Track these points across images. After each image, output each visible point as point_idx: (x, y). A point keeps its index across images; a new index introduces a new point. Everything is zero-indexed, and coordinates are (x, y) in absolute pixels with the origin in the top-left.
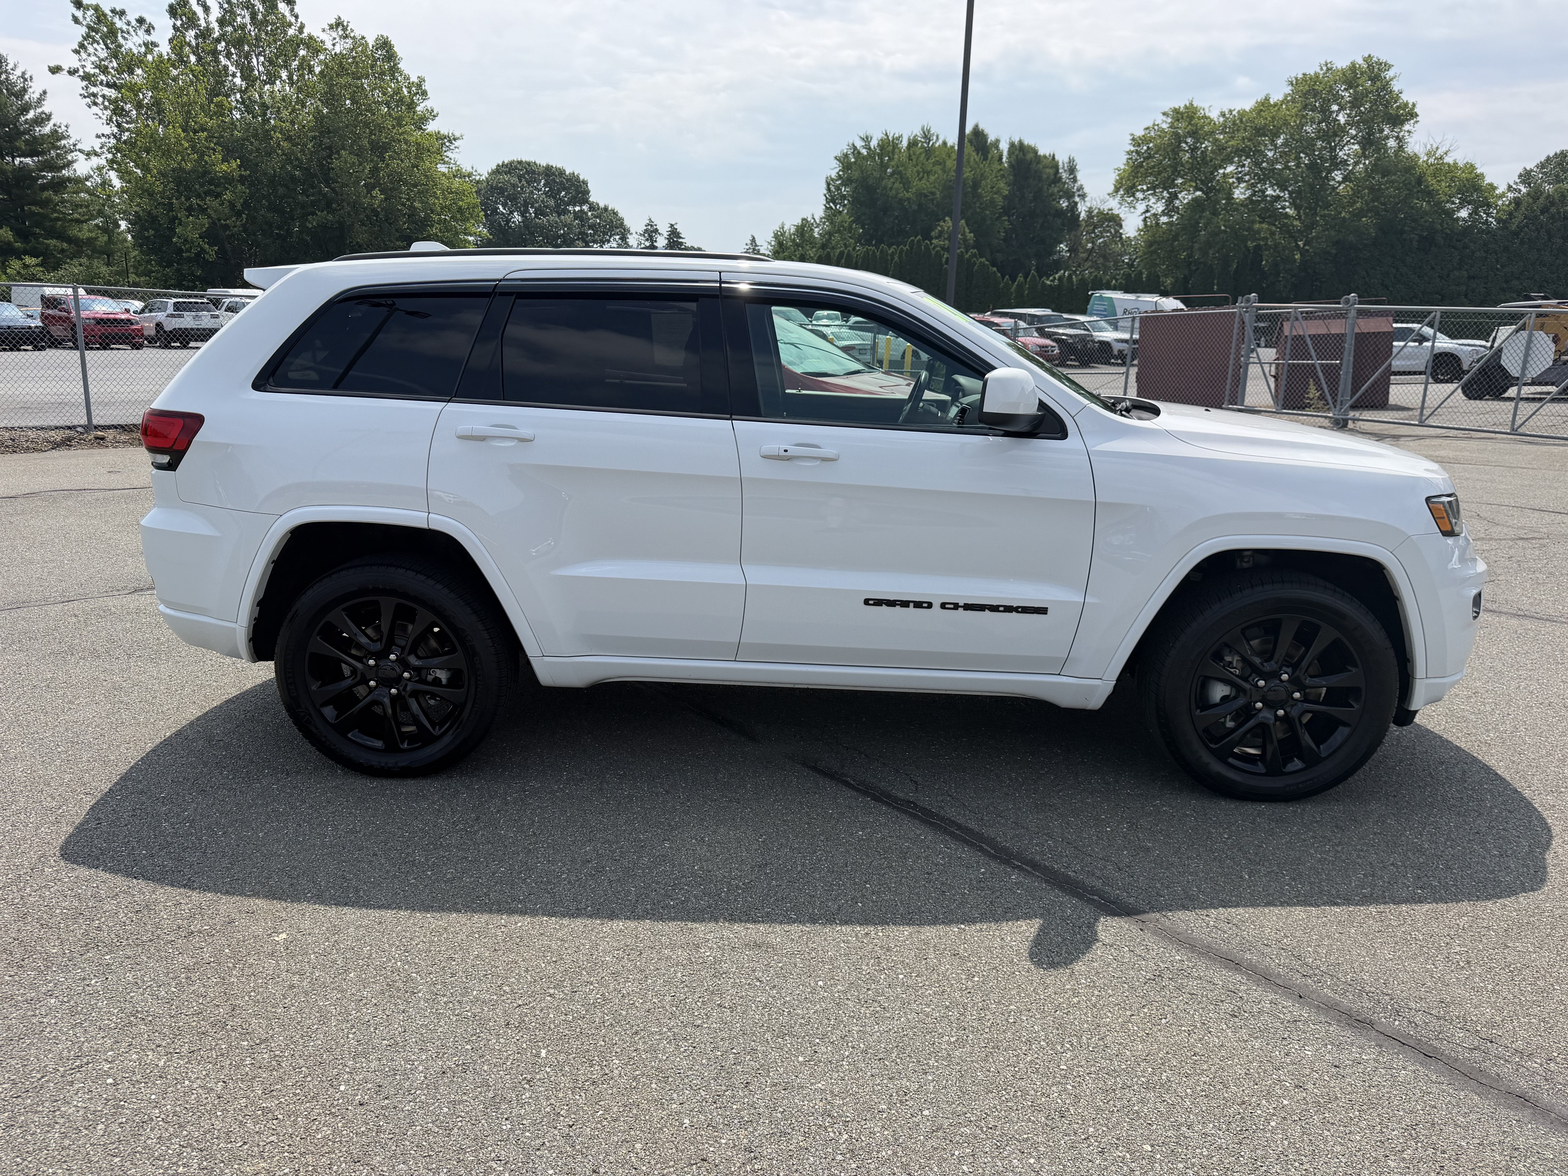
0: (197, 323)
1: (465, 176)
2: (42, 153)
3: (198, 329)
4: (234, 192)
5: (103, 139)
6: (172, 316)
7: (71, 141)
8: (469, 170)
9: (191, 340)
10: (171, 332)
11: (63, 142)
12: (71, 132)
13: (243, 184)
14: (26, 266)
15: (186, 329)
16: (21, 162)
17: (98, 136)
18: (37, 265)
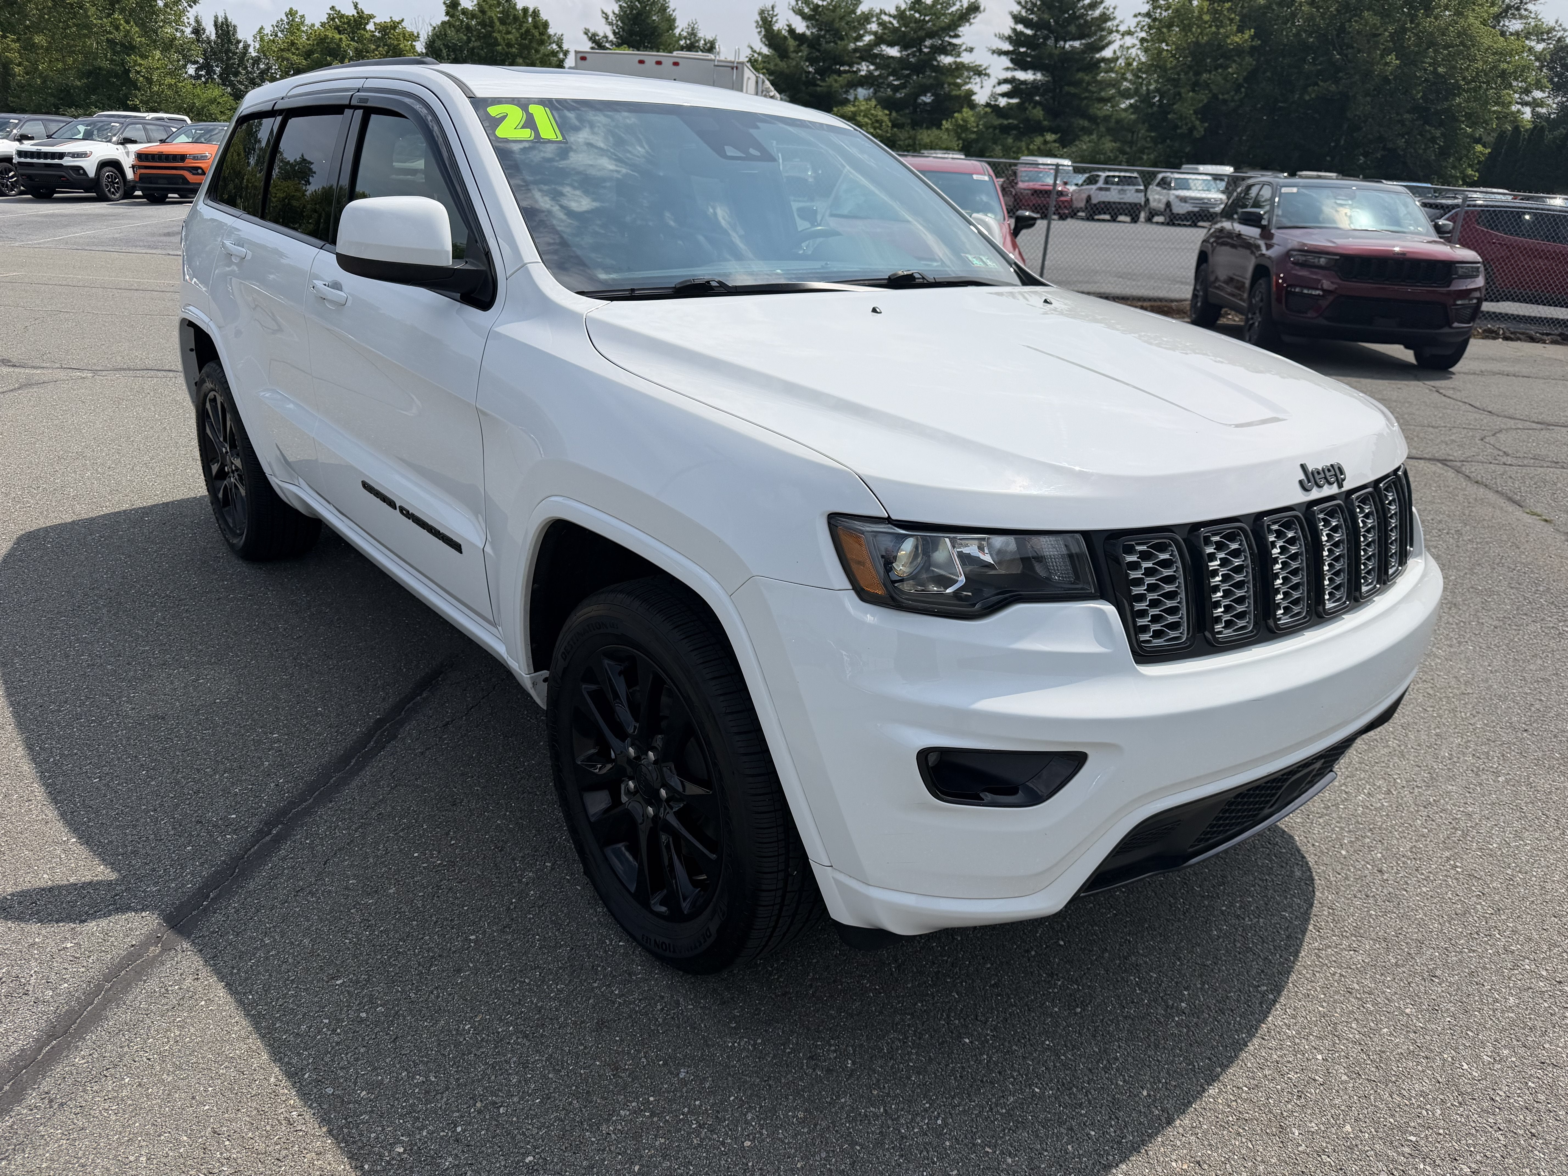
0: (1121, 196)
1: (1542, 33)
2: (1089, 36)
3: (1120, 203)
4: (1240, 65)
5: (1140, 18)
6: (1101, 189)
7: (1115, 23)
8: (1552, 23)
9: (1121, 214)
10: (1095, 205)
11: (1109, 24)
12: (1116, 14)
13: (1252, 56)
14: (1046, 142)
15: (1109, 203)
16: (1070, 46)
17: (1135, 16)
18: (1055, 141)
